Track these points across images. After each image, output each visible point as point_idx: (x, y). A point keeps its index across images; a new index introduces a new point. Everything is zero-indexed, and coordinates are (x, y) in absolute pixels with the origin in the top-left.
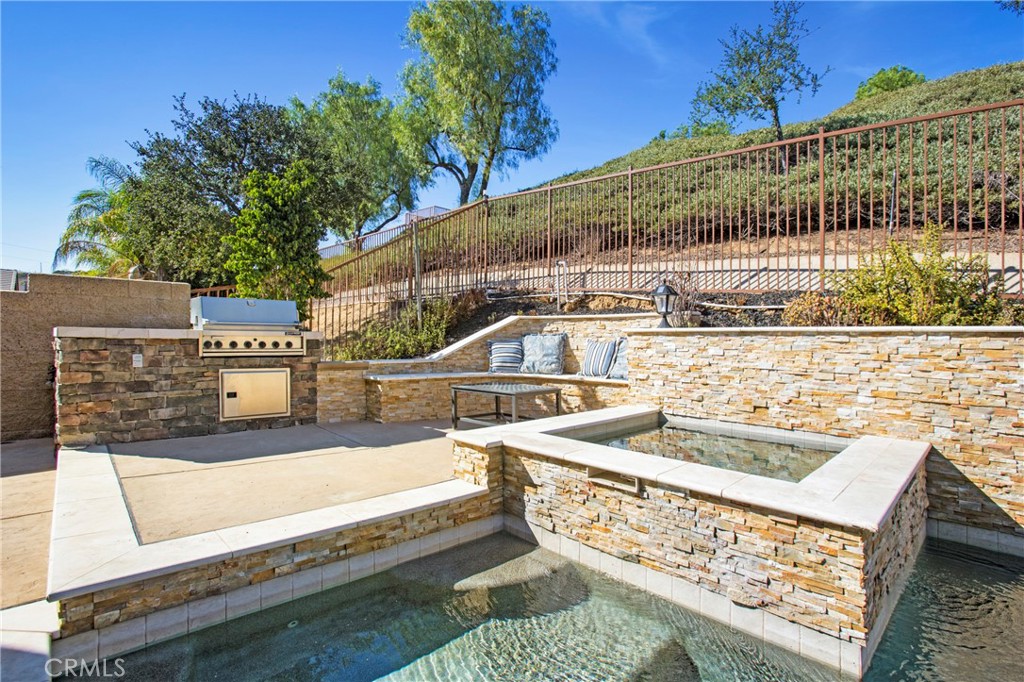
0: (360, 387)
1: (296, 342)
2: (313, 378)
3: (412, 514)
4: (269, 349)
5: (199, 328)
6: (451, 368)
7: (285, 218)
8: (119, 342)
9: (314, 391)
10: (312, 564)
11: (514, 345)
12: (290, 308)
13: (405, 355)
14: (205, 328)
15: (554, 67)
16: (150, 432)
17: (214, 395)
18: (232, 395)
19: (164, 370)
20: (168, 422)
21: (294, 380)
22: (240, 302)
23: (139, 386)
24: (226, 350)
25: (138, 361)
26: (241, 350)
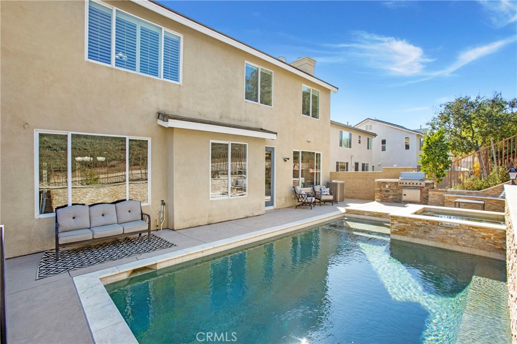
0: (443, 197)
1: (422, 183)
2: (427, 193)
4: (415, 185)
5: (399, 180)
7: (431, 148)
8: (384, 182)
9: (428, 196)
16: (389, 201)
17: (401, 194)
18: (405, 195)
19: (391, 188)
20: (392, 199)
21: (421, 193)
23: (387, 191)
24: (404, 185)
25: (387, 186)
26: (408, 185)
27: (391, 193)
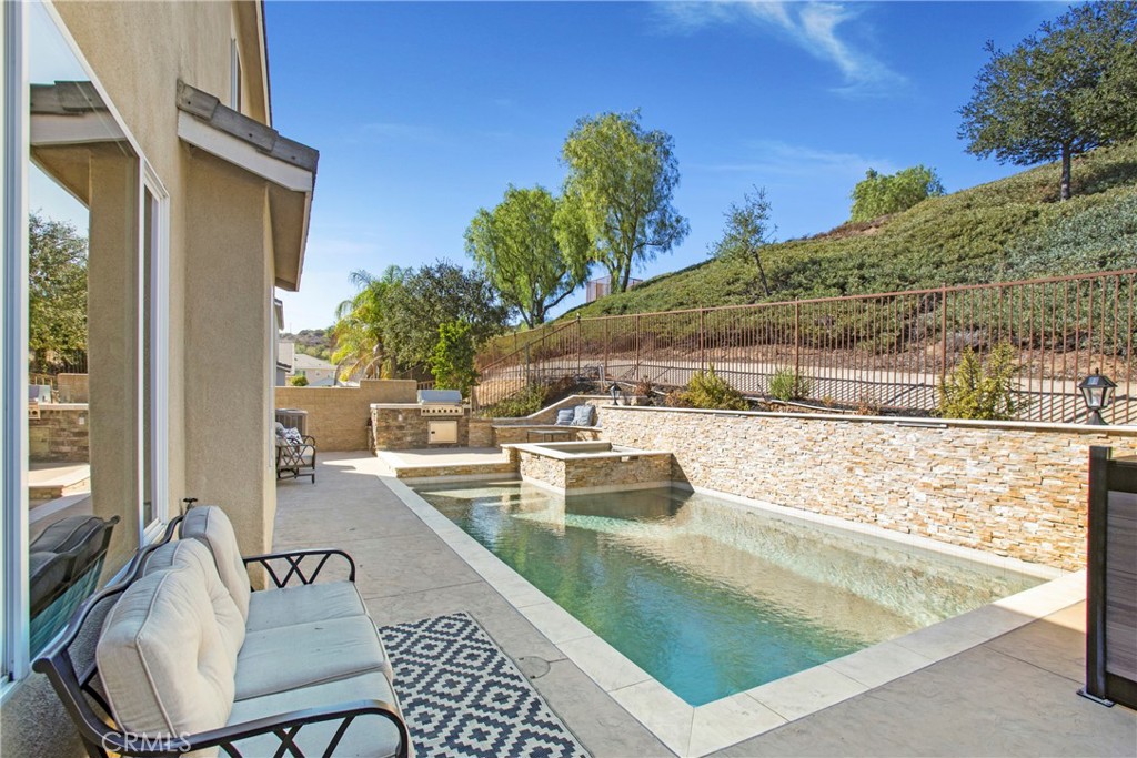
0: (489, 431)
1: (460, 409)
2: (467, 426)
3: (480, 466)
4: (448, 413)
5: (420, 404)
6: (538, 423)
7: (456, 347)
8: (394, 410)
9: (467, 432)
10: (449, 474)
11: (570, 411)
12: (457, 394)
13: (518, 415)
14: (424, 404)
15: (677, 180)
16: (404, 446)
17: (426, 432)
18: (433, 432)
19: (409, 421)
20: (411, 442)
21: (459, 427)
22: (438, 391)
23: (401, 428)
24: (431, 413)
25: (400, 418)
26: (437, 413)
27: (408, 430)
